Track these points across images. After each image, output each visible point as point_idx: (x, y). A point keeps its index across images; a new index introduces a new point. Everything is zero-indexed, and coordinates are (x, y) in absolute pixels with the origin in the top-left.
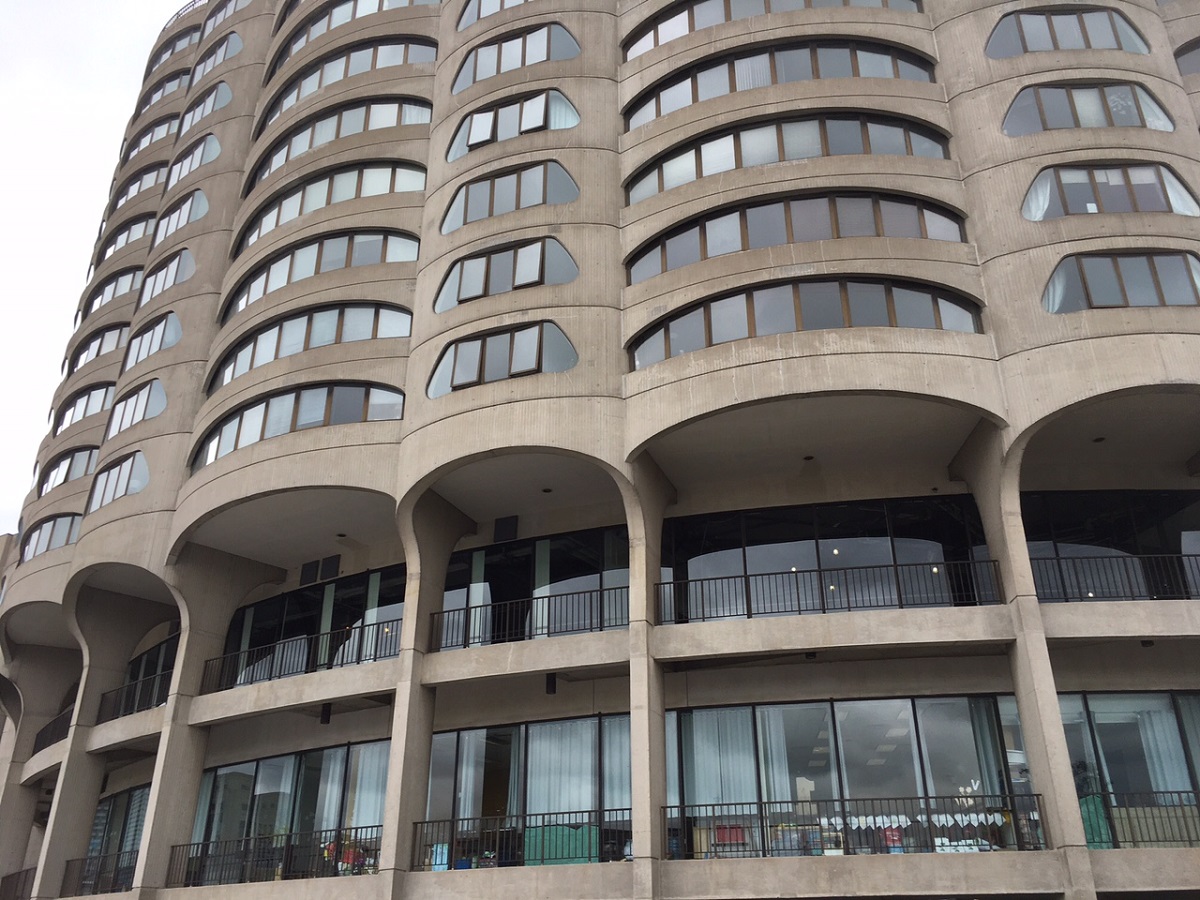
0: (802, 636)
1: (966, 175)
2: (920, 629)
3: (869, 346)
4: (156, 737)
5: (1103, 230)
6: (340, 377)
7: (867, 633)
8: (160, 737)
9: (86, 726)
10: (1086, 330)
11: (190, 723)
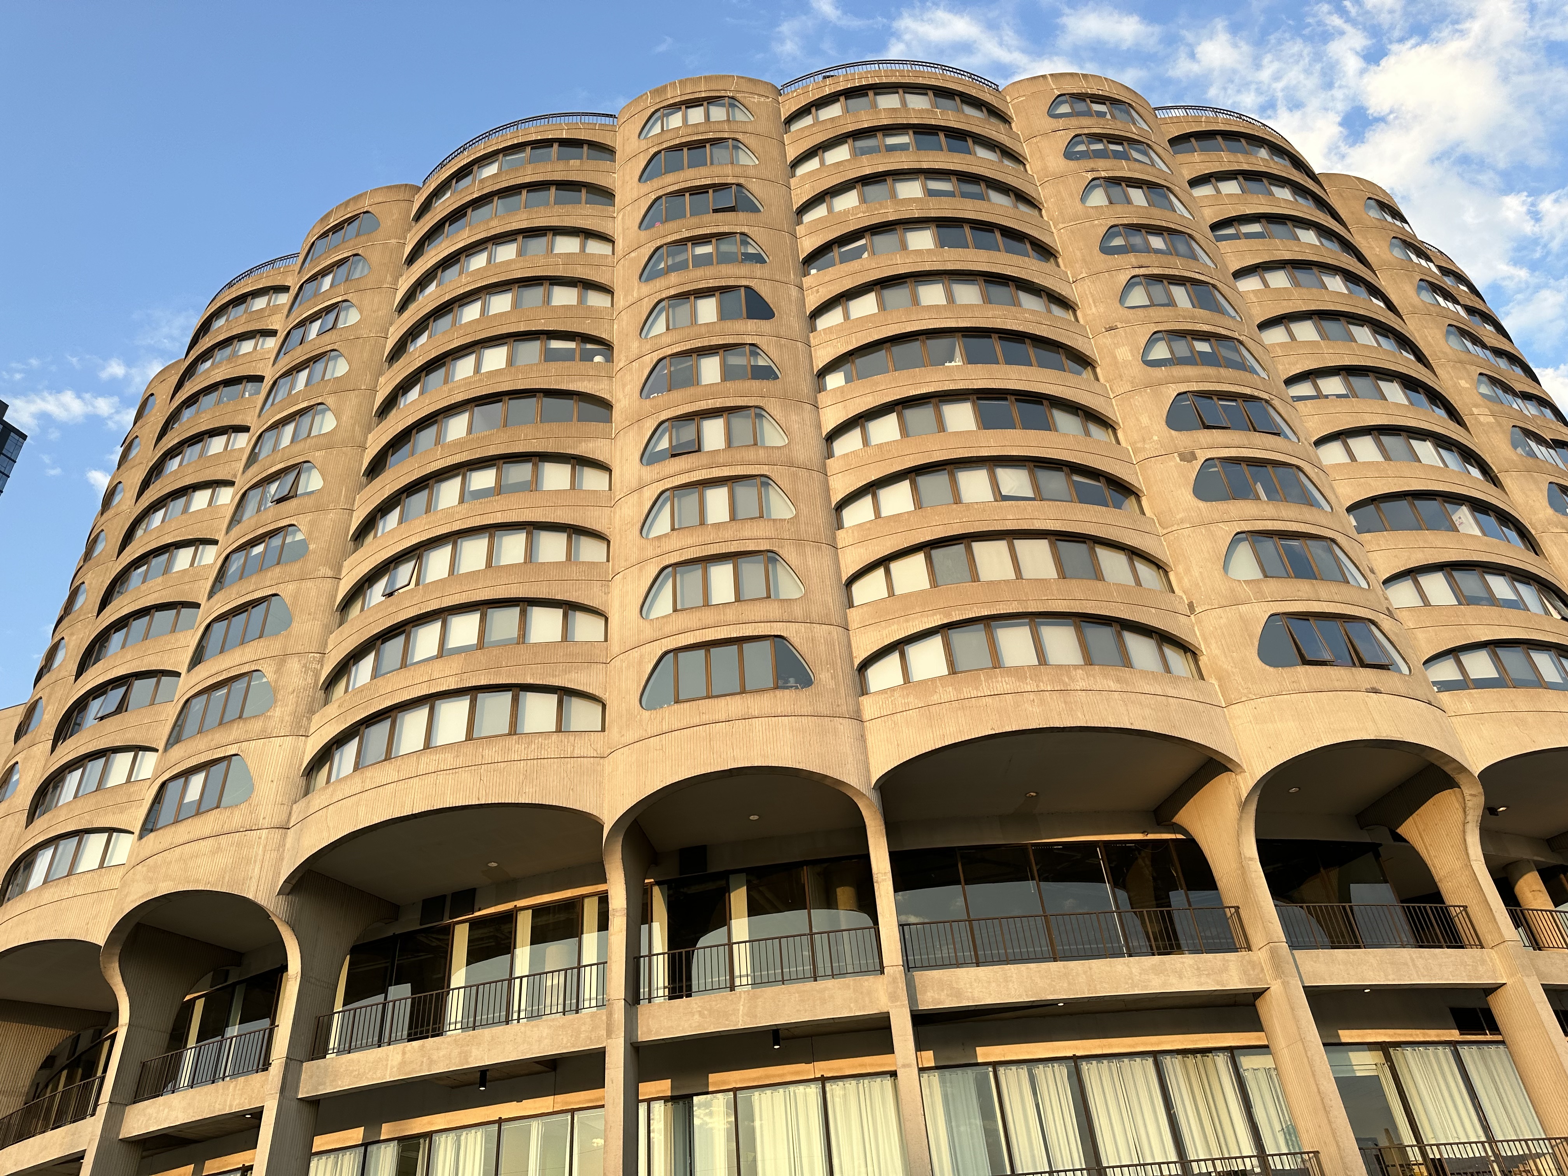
0: (1066, 985)
1: (1165, 531)
2: (1181, 978)
3: (1113, 686)
4: (257, 1114)
5: (1300, 594)
6: (530, 680)
7: (1130, 981)
8: (262, 1112)
9: (118, 1106)
10: (1305, 686)
11: (300, 1096)
